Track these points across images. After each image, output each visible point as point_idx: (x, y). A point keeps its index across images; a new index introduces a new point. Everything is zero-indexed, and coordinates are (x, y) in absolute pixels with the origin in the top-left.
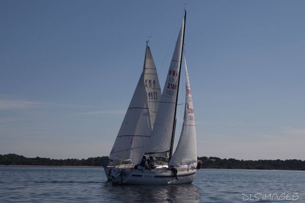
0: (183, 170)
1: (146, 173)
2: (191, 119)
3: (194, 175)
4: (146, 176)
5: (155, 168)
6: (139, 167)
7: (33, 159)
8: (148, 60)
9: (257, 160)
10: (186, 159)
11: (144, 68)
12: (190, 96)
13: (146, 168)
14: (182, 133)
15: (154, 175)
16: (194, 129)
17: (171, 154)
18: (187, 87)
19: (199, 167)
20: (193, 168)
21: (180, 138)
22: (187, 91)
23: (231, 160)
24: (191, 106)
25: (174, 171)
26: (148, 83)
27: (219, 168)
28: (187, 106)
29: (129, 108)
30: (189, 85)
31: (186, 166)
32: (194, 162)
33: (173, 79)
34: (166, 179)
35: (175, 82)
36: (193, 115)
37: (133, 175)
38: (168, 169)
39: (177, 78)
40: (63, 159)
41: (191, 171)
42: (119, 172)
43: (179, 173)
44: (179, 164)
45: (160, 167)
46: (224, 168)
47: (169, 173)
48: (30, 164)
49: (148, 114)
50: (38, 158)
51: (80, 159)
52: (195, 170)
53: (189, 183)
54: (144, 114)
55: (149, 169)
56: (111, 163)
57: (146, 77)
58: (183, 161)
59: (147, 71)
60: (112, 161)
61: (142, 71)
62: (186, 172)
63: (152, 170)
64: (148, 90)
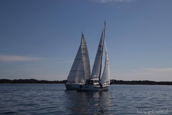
0: (105, 85)
1: (90, 86)
2: (108, 64)
3: (109, 87)
4: (90, 87)
5: (93, 84)
6: (87, 84)
7: (41, 81)
8: (82, 40)
9: (131, 81)
10: (106, 81)
11: (81, 43)
12: (107, 55)
13: (90, 84)
14: (104, 70)
15: (93, 87)
16: (109, 68)
17: (99, 79)
18: (106, 52)
19: (111, 84)
20: (108, 84)
21: (104, 72)
22: (106, 53)
23: (121, 81)
24: (108, 59)
25: (101, 85)
26: (83, 49)
27: (116, 84)
28: (106, 59)
29: (75, 60)
30: (107, 51)
31: (106, 83)
32: (109, 82)
33: (100, 49)
34: (98, 88)
35: (101, 50)
36: (108, 63)
37: (85, 87)
38: (99, 85)
39: (102, 48)
40: (53, 81)
41: (108, 86)
42: (79, 86)
43: (103, 86)
44: (103, 83)
45: (96, 84)
46: (118, 84)
47: (99, 86)
48: (40, 83)
49: (83, 62)
50: (43, 81)
51: (60, 81)
52: (109, 85)
53: (107, 90)
54: (81, 62)
55: (91, 85)
56: (68, 82)
57: (82, 47)
58: (104, 81)
59: (82, 44)
60: (68, 81)
61: (80, 44)
62: (106, 86)
63: (93, 85)
64: (83, 52)
